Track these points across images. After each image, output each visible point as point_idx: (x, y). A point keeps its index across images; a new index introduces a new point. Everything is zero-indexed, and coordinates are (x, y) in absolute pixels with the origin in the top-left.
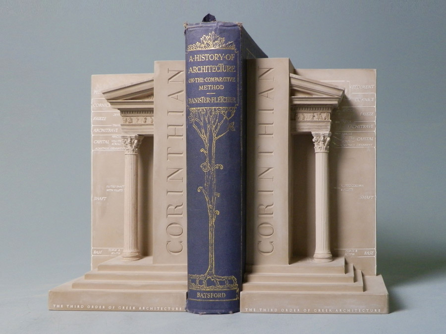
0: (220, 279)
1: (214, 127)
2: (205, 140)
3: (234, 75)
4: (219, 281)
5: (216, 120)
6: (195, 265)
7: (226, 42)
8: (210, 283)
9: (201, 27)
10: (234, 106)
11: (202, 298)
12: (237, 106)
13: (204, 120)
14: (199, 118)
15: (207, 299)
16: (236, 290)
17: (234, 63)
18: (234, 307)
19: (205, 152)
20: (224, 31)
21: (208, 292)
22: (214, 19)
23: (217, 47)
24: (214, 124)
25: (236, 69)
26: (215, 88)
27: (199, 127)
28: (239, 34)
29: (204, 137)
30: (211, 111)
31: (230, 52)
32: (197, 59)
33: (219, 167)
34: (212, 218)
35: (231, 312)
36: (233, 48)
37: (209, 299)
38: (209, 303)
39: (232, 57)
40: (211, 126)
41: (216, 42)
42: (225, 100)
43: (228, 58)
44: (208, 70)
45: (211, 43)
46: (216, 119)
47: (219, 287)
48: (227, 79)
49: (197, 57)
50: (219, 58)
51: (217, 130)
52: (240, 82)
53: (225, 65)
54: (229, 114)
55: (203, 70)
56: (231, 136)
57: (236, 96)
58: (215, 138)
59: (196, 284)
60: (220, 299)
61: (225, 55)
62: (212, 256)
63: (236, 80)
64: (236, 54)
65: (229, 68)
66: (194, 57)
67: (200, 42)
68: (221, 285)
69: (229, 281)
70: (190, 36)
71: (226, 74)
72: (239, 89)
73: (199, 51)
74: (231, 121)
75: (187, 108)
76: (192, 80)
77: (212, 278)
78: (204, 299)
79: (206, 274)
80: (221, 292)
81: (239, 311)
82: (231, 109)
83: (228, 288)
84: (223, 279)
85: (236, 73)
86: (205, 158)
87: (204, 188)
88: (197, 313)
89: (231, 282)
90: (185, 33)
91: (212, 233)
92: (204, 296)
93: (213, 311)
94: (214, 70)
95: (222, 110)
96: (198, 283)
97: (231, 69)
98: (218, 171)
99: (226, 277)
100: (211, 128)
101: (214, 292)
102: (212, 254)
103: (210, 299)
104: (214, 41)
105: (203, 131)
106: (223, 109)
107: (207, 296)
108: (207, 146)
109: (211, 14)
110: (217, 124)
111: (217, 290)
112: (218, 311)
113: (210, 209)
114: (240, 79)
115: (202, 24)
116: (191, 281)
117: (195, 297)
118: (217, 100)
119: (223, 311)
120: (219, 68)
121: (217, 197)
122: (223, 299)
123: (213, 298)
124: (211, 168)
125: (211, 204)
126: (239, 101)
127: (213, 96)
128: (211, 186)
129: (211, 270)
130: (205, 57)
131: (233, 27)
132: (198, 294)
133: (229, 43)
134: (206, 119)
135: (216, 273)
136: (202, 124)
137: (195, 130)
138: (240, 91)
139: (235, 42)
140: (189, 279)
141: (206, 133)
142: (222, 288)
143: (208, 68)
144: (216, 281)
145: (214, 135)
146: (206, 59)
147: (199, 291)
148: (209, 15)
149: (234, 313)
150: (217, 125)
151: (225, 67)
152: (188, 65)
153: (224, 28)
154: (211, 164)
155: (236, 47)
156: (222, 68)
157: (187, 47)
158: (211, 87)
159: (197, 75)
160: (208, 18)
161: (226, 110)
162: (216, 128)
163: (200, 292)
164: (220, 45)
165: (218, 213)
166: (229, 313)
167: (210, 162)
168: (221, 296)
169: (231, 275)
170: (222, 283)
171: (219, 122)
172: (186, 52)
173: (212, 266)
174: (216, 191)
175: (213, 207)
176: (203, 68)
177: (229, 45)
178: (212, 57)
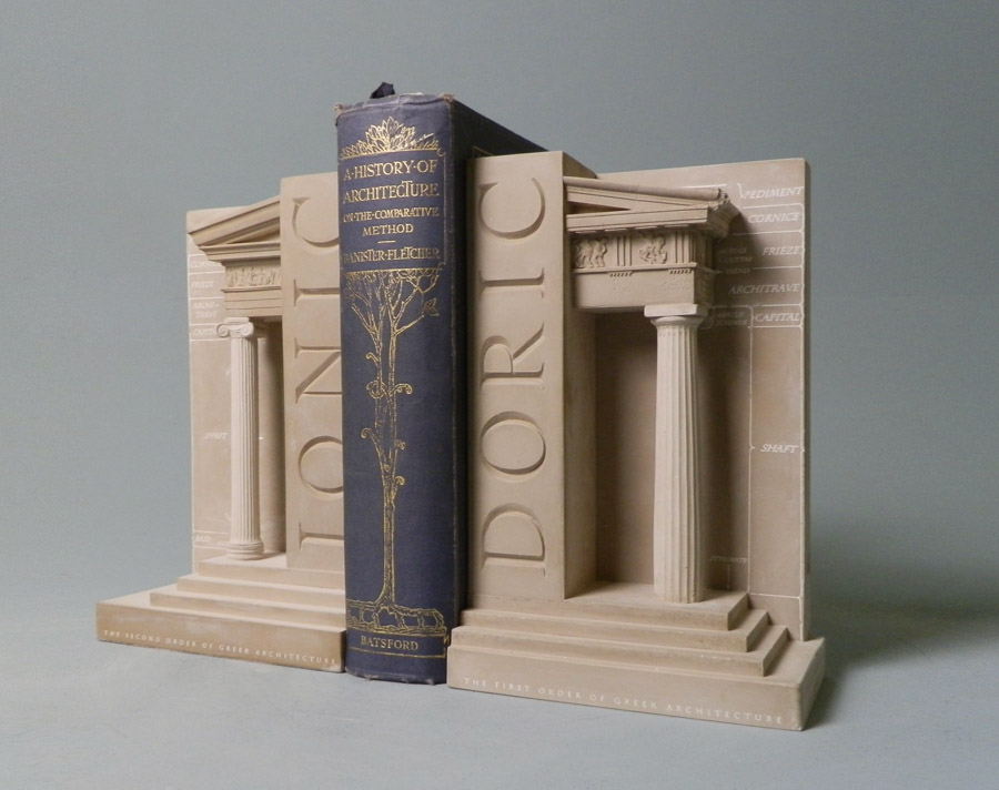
0: (406, 612)
1: (393, 308)
2: (375, 336)
3: (437, 202)
4: (405, 617)
5: (396, 295)
6: (360, 581)
7: (415, 137)
8: (385, 619)
9: (366, 109)
10: (436, 266)
11: (369, 647)
12: (442, 266)
13: (374, 295)
14: (364, 292)
15: (380, 649)
16: (442, 638)
17: (435, 177)
18: (436, 672)
19: (376, 359)
20: (414, 113)
21: (382, 636)
22: (392, 91)
23: (400, 148)
24: (393, 303)
25: (440, 189)
26: (396, 230)
27: (364, 310)
28: (448, 118)
29: (375, 331)
30: (388, 277)
31: (425, 155)
32: (359, 175)
33: (404, 389)
34: (390, 491)
35: (430, 681)
36: (434, 146)
37: (383, 650)
38: (384, 657)
39: (431, 166)
40: (388, 308)
41: (397, 137)
42: (415, 254)
43: (423, 167)
44: (381, 195)
45: (386, 140)
46: (398, 292)
47: (406, 630)
48: (420, 212)
49: (359, 170)
50: (404, 169)
51: (400, 315)
52: (448, 215)
53: (415, 183)
54: (425, 283)
55: (371, 196)
56: (428, 325)
57: (441, 247)
58: (396, 331)
59: (358, 618)
60: (406, 652)
61: (415, 164)
62: (389, 566)
63: (441, 211)
64: (441, 159)
65: (424, 187)
66: (354, 171)
67: (364, 139)
68: (408, 625)
69: (426, 618)
70: (349, 129)
72: (447, 231)
73: (363, 157)
74: (428, 296)
75: (341, 272)
76: (350, 217)
77: (391, 610)
78: (375, 649)
79: (377, 601)
80: (409, 639)
81: (445, 682)
82: (430, 272)
83: (424, 632)
84: (413, 613)
85: (441, 198)
86: (376, 370)
87: (374, 430)
88: (360, 676)
89: (431, 621)
90: (337, 124)
91: (390, 520)
92: (374, 644)
93: (391, 675)
94: (394, 194)
95: (411, 275)
96: (362, 617)
97: (428, 191)
98: (402, 397)
99: (419, 611)
100: (387, 312)
101: (395, 637)
102: (390, 562)
103: (386, 650)
104: (393, 136)
105: (372, 317)
106: (413, 273)
107: (380, 644)
108: (379, 347)
109: (387, 82)
110: (400, 302)
111: (401, 634)
112: (403, 676)
113: (386, 474)
114: (448, 211)
115: (369, 103)
116: (352, 612)
117: (358, 643)
118: (399, 254)
119: (414, 677)
120: (402, 191)
121: (399, 448)
122: (413, 653)
123: (393, 650)
124: (392, 389)
125: (388, 463)
126: (447, 256)
127: (391, 246)
128: (387, 426)
129: (388, 593)
130: (375, 169)
131: (434, 105)
132: (364, 638)
133: (425, 137)
134: (378, 294)
135: (399, 600)
136: (369, 304)
137: (356, 317)
138: (449, 235)
139: (437, 134)
140: (348, 607)
141: (377, 321)
142: (411, 632)
143: (381, 191)
144: (399, 617)
145: (394, 325)
146: (376, 172)
147: (364, 633)
148: (384, 84)
149: (436, 683)
150: (399, 305)
151: (415, 187)
152: (345, 186)
153: (414, 107)
154: (387, 384)
155: (440, 145)
156: (409, 189)
157: (340, 152)
158: (387, 230)
159: (361, 207)
160: (382, 92)
161: (419, 274)
162: (397, 311)
163: (367, 634)
164: (404, 143)
165: (402, 481)
166: (426, 684)
167: (386, 380)
168: (410, 646)
169: (432, 607)
170: (410, 621)
171: (403, 299)
172: (339, 161)
173: (391, 585)
174: (398, 438)
175: (392, 471)
176: (371, 191)
177: (425, 141)
178: (388, 169)
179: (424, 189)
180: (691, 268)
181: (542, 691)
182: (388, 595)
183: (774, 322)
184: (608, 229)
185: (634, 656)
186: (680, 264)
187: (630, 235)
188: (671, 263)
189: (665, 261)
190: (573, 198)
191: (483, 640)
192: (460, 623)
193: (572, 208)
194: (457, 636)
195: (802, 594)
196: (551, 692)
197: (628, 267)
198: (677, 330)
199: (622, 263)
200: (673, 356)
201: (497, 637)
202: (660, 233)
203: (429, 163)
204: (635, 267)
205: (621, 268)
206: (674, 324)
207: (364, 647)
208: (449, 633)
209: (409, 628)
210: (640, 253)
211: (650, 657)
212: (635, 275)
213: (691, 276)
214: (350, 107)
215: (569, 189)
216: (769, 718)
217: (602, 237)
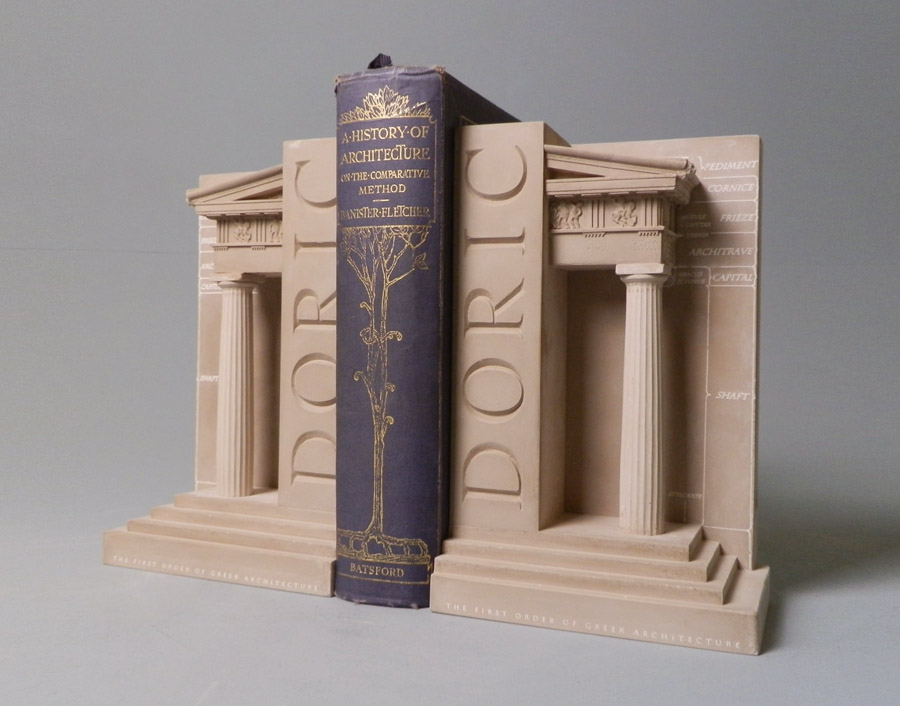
0: (393, 542)
1: (386, 262)
2: (369, 287)
3: (428, 165)
4: (391, 546)
5: (389, 250)
6: (350, 512)
7: (410, 105)
8: (373, 548)
9: (364, 78)
10: (426, 223)
11: (358, 574)
12: (432, 224)
13: (368, 249)
14: (359, 246)
15: (368, 575)
16: (425, 566)
17: (428, 141)
18: (420, 597)
19: (369, 308)
20: (409, 83)
21: (370, 563)
22: (388, 62)
23: (395, 115)
24: (386, 257)
25: (431, 153)
26: (390, 190)
27: (359, 263)
28: (439, 88)
29: (369, 282)
30: (381, 233)
31: (419, 122)
32: (356, 138)
33: (395, 336)
34: (380, 429)
35: (414, 605)
36: (426, 114)
37: (371, 576)
38: (372, 583)
39: (423, 132)
40: (381, 261)
41: (392, 104)
42: (407, 212)
43: (416, 132)
44: (376, 158)
45: (382, 107)
46: (391, 246)
47: (393, 558)
48: (413, 174)
49: (356, 134)
50: (398, 134)
51: (392, 268)
52: (438, 178)
53: (408, 146)
54: (416, 239)
55: (367, 158)
56: (418, 277)
57: (431, 206)
58: (388, 283)
59: (348, 546)
60: (392, 578)
61: (409, 129)
62: (378, 499)
63: (431, 174)
64: (432, 126)
65: (417, 152)
66: (351, 135)
67: (361, 106)
68: (395, 553)
69: (411, 547)
70: (347, 96)
71: (411, 164)
72: (437, 192)
73: (360, 122)
74: (419, 251)
75: (338, 227)
76: (347, 177)
77: (379, 539)
78: (362, 575)
79: (367, 531)
80: (396, 566)
81: (428, 606)
82: (420, 229)
83: (409, 560)
84: (399, 543)
85: (432, 161)
86: (369, 318)
87: (366, 373)
88: (349, 599)
89: (416, 550)
90: (336, 91)
91: (380, 457)
92: (363, 570)
93: (378, 599)
94: (388, 157)
95: (403, 231)
96: (352, 545)
97: (420, 155)
98: (393, 343)
99: (405, 540)
100: (380, 265)
101: (382, 565)
102: (379, 496)
103: (374, 576)
104: (388, 103)
105: (366, 270)
106: (405, 230)
107: (368, 571)
108: (372, 297)
109: (384, 53)
110: (392, 256)
111: (388, 561)
112: (389, 601)
113: (377, 414)
114: (439, 172)
115: (366, 73)
116: (342, 540)
117: (347, 570)
118: (392, 212)
119: (399, 602)
120: (396, 154)
121: (389, 391)
122: (399, 579)
123: (380, 576)
124: (384, 336)
125: (378, 403)
126: (437, 214)
127: (385, 204)
128: (378, 370)
129: (377, 523)
130: (371, 134)
131: (427, 76)
132: (353, 566)
133: (418, 105)
134: (372, 248)
135: (387, 530)
136: (363, 257)
137: (350, 269)
138: (438, 195)
139: (429, 103)
140: (338, 536)
141: (371, 273)
142: (397, 560)
143: (376, 154)
144: (387, 545)
145: (386, 277)
146: (372, 136)
147: (354, 561)
148: (380, 56)
149: (420, 607)
150: (392, 259)
151: (408, 150)
152: (342, 149)
153: (408, 78)
154: (379, 331)
155: (432, 112)
156: (402, 152)
157: (339, 117)
158: (381, 189)
159: (357, 168)
160: (378, 63)
161: (410, 230)
162: (390, 264)
163: (357, 562)
164: (398, 110)
165: (391, 420)
166: (410, 607)
167: (378, 328)
168: (396, 573)
169: (417, 537)
170: (397, 550)
171: (395, 253)
172: (338, 126)
173: (379, 516)
174: (388, 381)
175: (382, 410)
176: (367, 153)
177: (418, 109)
178: (383, 134)
179: (416, 153)
180: (659, 231)
181: (518, 616)
182: (377, 525)
183: (729, 282)
184: (583, 193)
185: (604, 584)
186: (649, 227)
187: (604, 200)
188: (640, 226)
189: (635, 224)
190: (553, 164)
191: (464, 568)
192: (441, 552)
193: (551, 174)
194: (439, 564)
195: (751, 527)
196: (527, 616)
197: (601, 228)
198: (645, 287)
199: (595, 225)
200: (640, 309)
201: (477, 566)
202: (632, 199)
203: (421, 129)
204: (607, 229)
205: (595, 229)
206: (642, 281)
207: (353, 573)
208: (432, 561)
209: (396, 557)
210: (613, 217)
211: (618, 586)
212: (607, 236)
213: (659, 238)
214: (348, 76)
215: (549, 156)
216: (728, 643)
217: (578, 201)
